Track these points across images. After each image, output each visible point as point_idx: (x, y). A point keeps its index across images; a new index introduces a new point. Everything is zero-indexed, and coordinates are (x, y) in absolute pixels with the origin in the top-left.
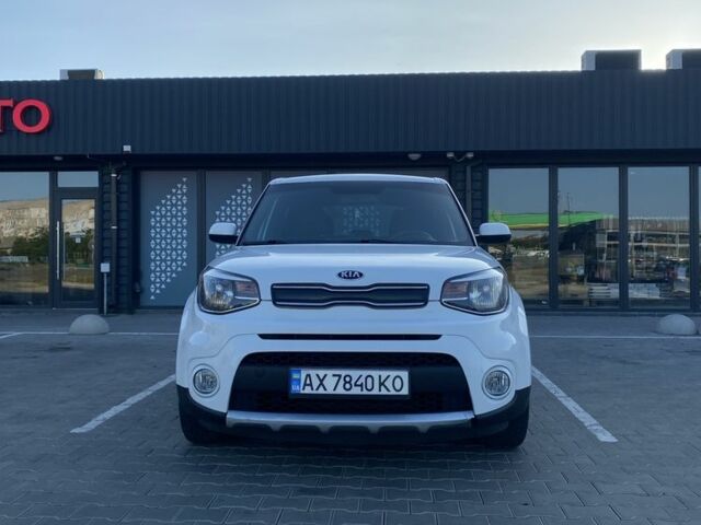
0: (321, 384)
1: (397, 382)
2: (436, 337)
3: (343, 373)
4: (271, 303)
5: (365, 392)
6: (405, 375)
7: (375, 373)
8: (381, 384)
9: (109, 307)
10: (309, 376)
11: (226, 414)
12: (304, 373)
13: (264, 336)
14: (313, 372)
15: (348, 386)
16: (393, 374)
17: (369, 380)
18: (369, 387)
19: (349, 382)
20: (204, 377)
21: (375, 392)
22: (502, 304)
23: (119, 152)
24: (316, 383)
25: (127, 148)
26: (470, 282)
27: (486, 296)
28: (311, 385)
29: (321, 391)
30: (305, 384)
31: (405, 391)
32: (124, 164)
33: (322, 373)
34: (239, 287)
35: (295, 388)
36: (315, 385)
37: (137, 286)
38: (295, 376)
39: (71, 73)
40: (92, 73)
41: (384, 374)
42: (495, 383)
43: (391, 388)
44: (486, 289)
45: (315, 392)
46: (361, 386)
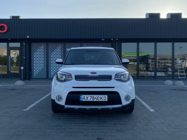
0: (87, 98)
1: (105, 98)
2: (114, 87)
3: (92, 96)
4: (75, 80)
5: (97, 100)
6: (106, 96)
7: (100, 96)
8: (101, 98)
9: (23, 78)
10: (84, 97)
11: (64, 106)
12: (83, 96)
13: (73, 87)
14: (85, 96)
15: (93, 99)
16: (104, 96)
17: (98, 97)
18: (98, 99)
19: (94, 98)
20: (59, 97)
21: (100, 100)
22: (129, 79)
23: (26, 38)
24: (86, 98)
25: (28, 37)
26: (121, 75)
27: (125, 77)
28: (85, 99)
29: (87, 100)
30: (83, 99)
31: (107, 100)
32: (27, 41)
33: (87, 96)
34: (67, 76)
35: (81, 99)
36: (86, 99)
37: (31, 73)
38: (81, 97)
39: (13, 17)
40: (18, 17)
41: (102, 96)
42: (127, 98)
43: (103, 99)
44: (125, 76)
45: (85, 100)
46: (96, 99)
